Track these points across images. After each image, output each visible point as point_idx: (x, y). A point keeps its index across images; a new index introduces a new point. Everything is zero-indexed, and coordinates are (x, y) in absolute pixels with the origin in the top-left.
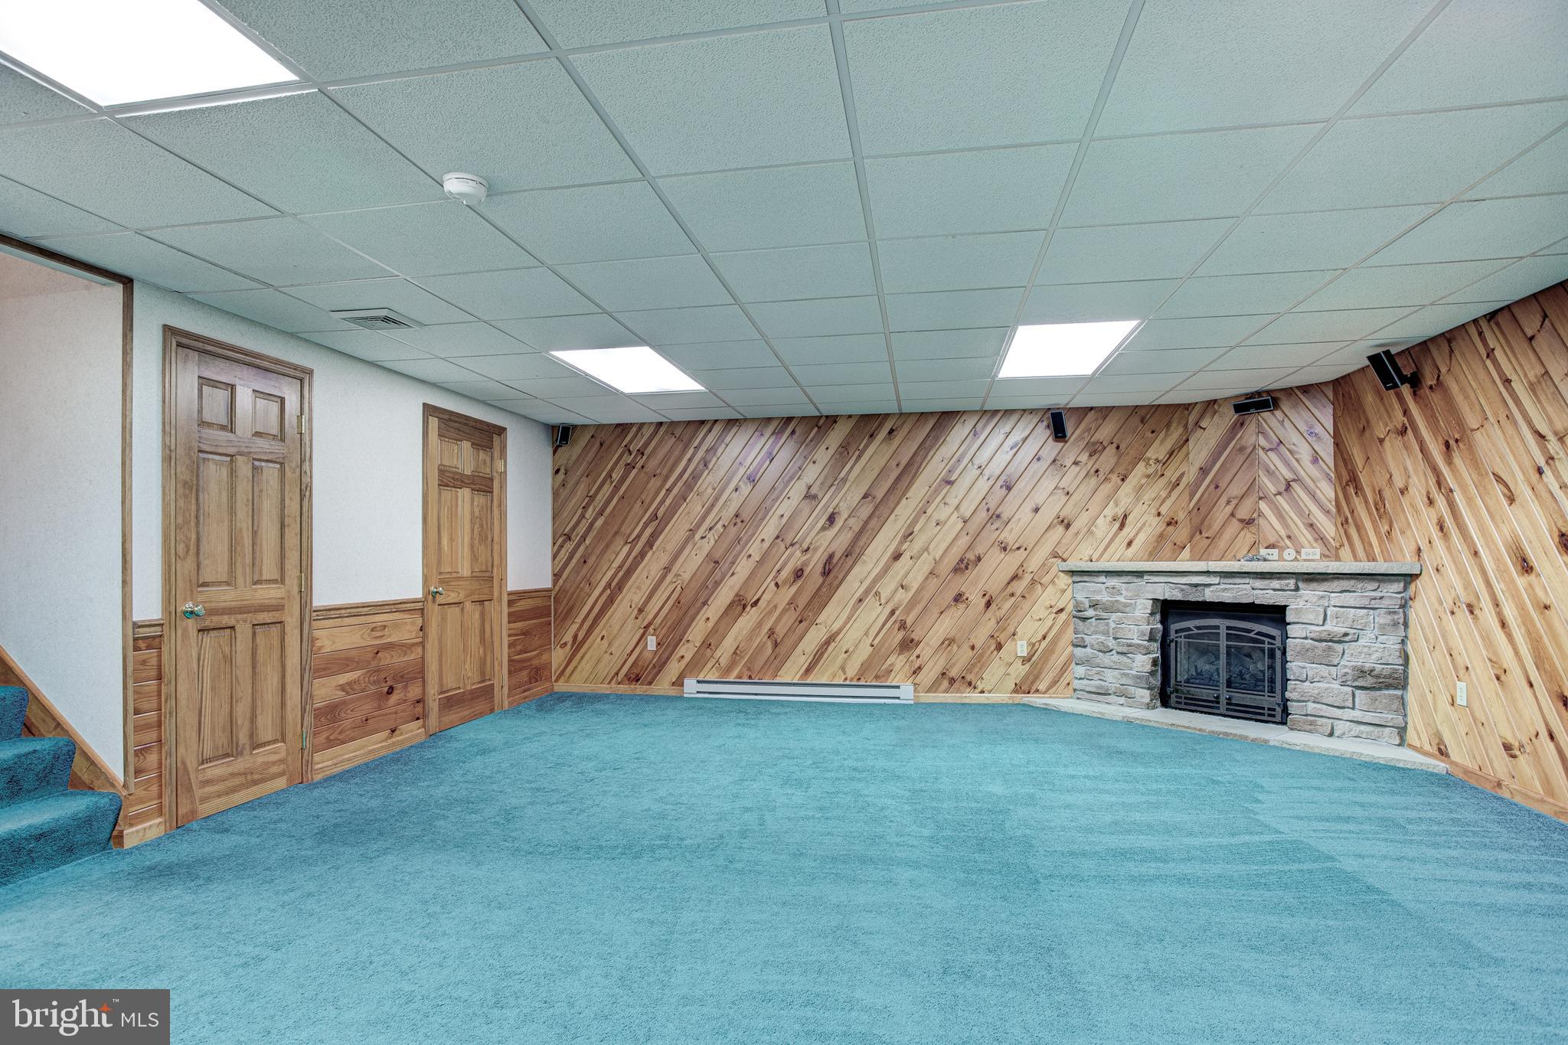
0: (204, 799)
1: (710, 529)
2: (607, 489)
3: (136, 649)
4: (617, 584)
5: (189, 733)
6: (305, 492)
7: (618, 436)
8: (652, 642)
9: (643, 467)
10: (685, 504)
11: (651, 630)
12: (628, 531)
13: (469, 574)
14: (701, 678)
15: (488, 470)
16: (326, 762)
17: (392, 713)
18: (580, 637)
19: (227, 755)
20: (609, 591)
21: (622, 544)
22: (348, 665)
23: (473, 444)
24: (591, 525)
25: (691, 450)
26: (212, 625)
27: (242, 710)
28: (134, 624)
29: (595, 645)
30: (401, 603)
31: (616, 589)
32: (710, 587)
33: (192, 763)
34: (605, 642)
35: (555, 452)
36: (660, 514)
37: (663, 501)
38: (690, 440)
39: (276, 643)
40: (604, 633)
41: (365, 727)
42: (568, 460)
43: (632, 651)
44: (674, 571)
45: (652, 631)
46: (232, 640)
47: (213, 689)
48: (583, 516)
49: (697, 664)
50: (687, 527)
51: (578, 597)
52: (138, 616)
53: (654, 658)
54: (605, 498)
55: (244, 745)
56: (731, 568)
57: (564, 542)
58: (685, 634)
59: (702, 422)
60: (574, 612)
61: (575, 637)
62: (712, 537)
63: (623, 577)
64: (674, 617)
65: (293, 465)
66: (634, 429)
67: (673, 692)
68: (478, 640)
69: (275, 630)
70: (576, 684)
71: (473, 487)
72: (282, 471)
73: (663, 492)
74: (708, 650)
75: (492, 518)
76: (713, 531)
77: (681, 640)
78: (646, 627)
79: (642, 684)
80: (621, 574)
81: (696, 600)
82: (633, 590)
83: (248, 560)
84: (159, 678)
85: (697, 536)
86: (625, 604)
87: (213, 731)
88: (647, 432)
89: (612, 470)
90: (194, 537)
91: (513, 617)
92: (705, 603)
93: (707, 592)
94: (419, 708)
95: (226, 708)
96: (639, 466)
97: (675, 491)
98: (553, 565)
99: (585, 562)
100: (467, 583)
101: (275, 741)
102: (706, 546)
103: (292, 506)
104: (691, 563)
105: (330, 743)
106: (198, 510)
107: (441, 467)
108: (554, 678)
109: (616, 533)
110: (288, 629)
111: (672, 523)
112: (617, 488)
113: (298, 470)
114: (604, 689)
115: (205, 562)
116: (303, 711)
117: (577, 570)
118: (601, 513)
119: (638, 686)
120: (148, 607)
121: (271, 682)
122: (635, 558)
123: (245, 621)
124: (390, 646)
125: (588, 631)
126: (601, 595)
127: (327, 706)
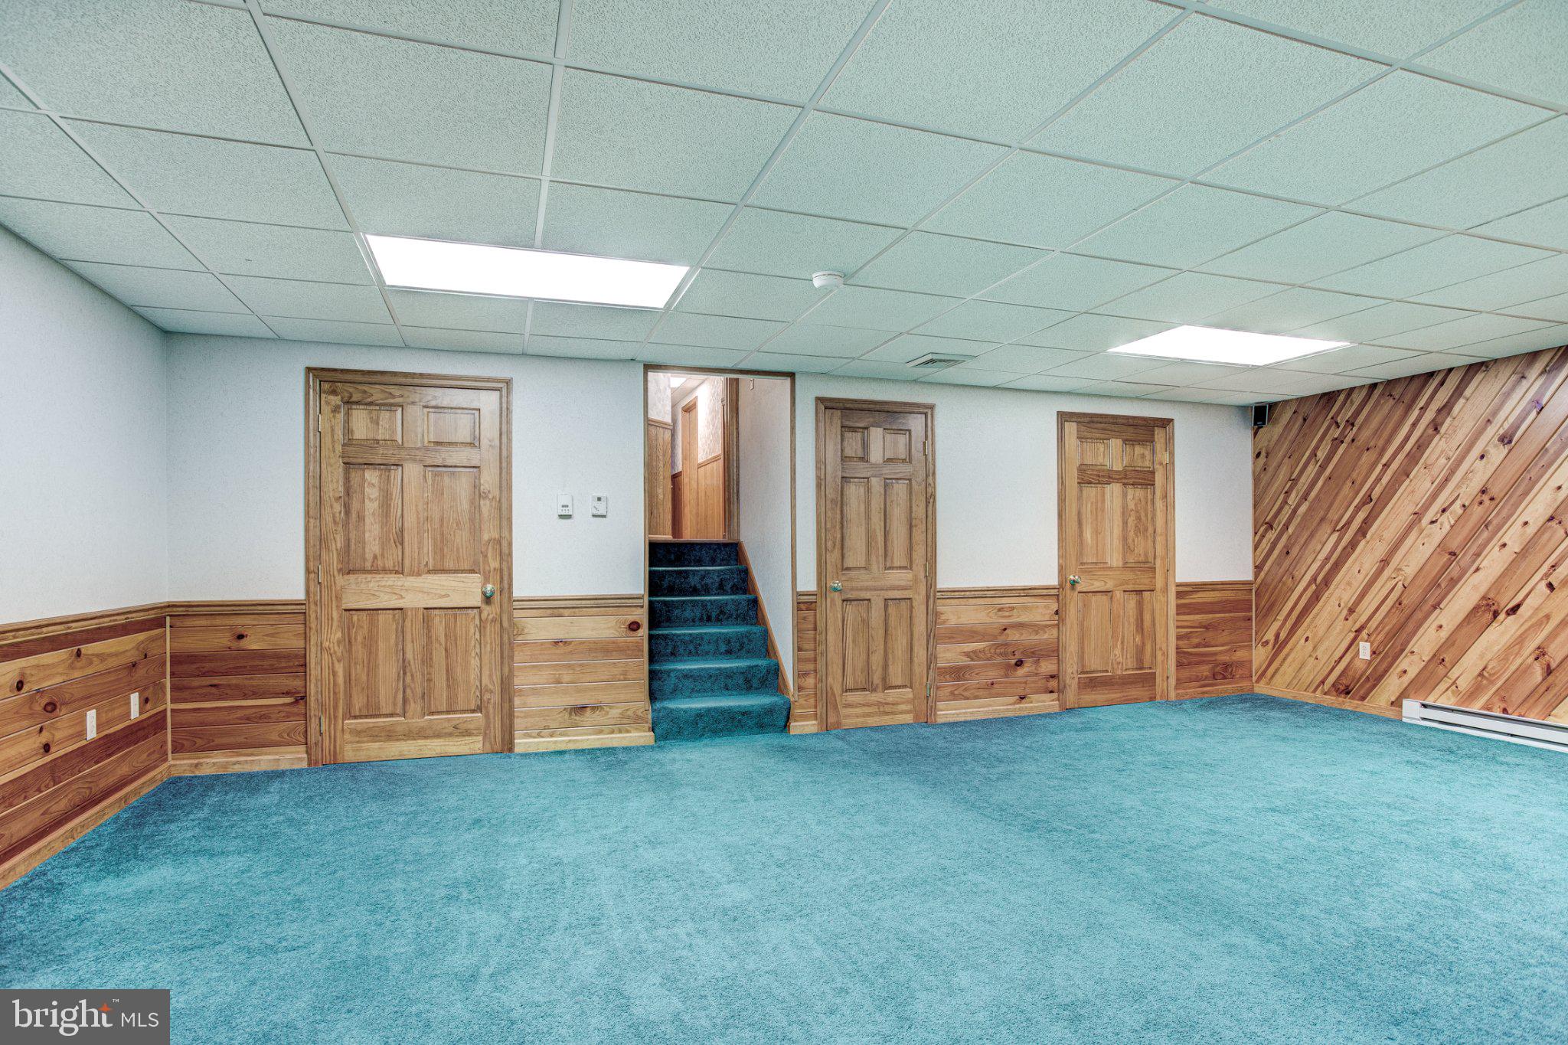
0: (847, 717)
1: (1444, 511)
2: (1312, 470)
3: (799, 609)
4: (1324, 578)
5: (835, 669)
6: (930, 499)
7: (1324, 408)
8: (1365, 650)
9: (1353, 440)
10: (1408, 481)
11: (1364, 634)
12: (1336, 517)
13: (1120, 564)
14: (1429, 701)
15: (1147, 463)
16: (949, 711)
17: (1020, 683)
18: (1283, 636)
19: (864, 689)
20: (1313, 587)
21: (1329, 532)
22: (973, 637)
23: (1125, 441)
24: (1295, 511)
25: (1416, 413)
26: (852, 597)
27: (877, 659)
28: (797, 593)
29: (1299, 647)
30: (1030, 589)
31: (1322, 584)
32: (1443, 586)
33: (837, 690)
34: (1310, 644)
35: (1255, 434)
36: (1375, 495)
37: (1379, 479)
38: (1414, 401)
39: (906, 613)
40: (1308, 634)
41: (990, 689)
42: (1269, 441)
43: (1341, 658)
44: (1394, 563)
45: (1366, 637)
46: (869, 609)
47: (854, 641)
48: (1285, 502)
49: (1426, 681)
50: (1412, 509)
51: (1280, 591)
52: (800, 588)
53: (1367, 668)
54: (1310, 480)
55: (877, 685)
56: (1474, 561)
57: (1266, 531)
58: (1409, 642)
59: (1431, 375)
60: (1276, 609)
61: (1277, 636)
62: (1447, 521)
63: (1330, 570)
64: (1394, 621)
65: (919, 480)
66: (1342, 397)
67: (1390, 714)
68: (1133, 628)
69: (904, 604)
70: (1277, 687)
71: (1126, 481)
72: (910, 486)
73: (1379, 467)
74: (1441, 667)
75: (1154, 510)
76: (1447, 513)
77: (1402, 650)
78: (1359, 631)
79: (1353, 698)
80: (1328, 567)
81: (1423, 601)
82: (1342, 586)
83: (881, 551)
84: (815, 629)
85: (1425, 521)
86: (1334, 601)
87: (854, 670)
88: (1358, 398)
89: (1317, 448)
90: (839, 536)
91: (1181, 609)
92: (1435, 607)
93: (1439, 591)
94: (1053, 684)
95: (864, 656)
96: (1348, 439)
97: (1394, 466)
98: (1254, 556)
99: (1288, 553)
100: (1118, 573)
101: (905, 686)
102: (1437, 534)
103: (919, 511)
104: (1417, 555)
105: (954, 696)
106: (842, 518)
107: (1082, 467)
108: (1254, 679)
109: (1322, 520)
110: (915, 604)
111: (1390, 505)
112: (1323, 468)
113: (924, 483)
114: (1308, 697)
115: (847, 554)
116: (929, 668)
117: (1278, 563)
118: (1305, 498)
119: (1347, 700)
120: (808, 582)
121: (900, 643)
122: (1345, 548)
123: (878, 596)
124: (1020, 626)
125: (1291, 631)
126: (1305, 590)
127: (951, 668)
